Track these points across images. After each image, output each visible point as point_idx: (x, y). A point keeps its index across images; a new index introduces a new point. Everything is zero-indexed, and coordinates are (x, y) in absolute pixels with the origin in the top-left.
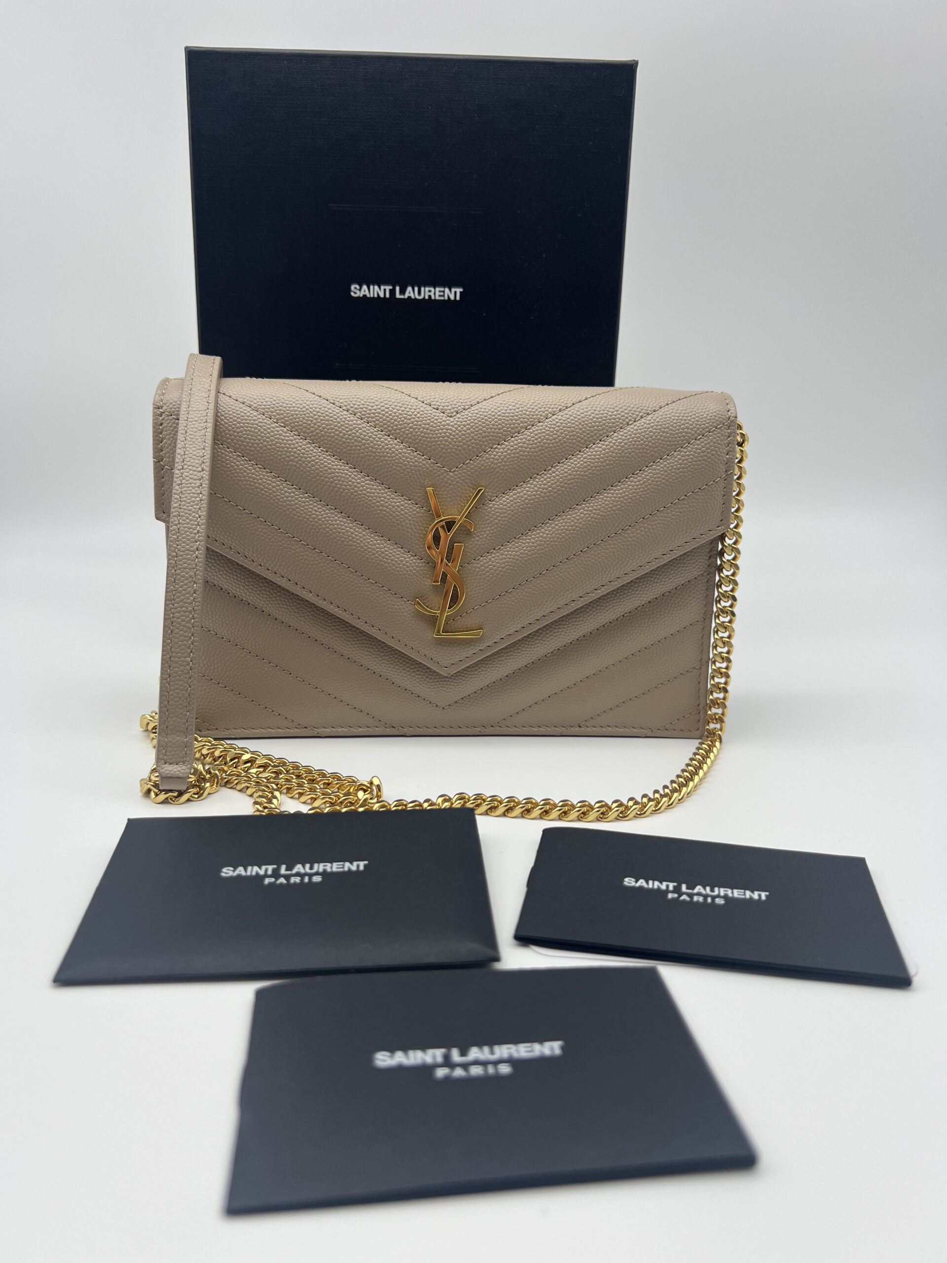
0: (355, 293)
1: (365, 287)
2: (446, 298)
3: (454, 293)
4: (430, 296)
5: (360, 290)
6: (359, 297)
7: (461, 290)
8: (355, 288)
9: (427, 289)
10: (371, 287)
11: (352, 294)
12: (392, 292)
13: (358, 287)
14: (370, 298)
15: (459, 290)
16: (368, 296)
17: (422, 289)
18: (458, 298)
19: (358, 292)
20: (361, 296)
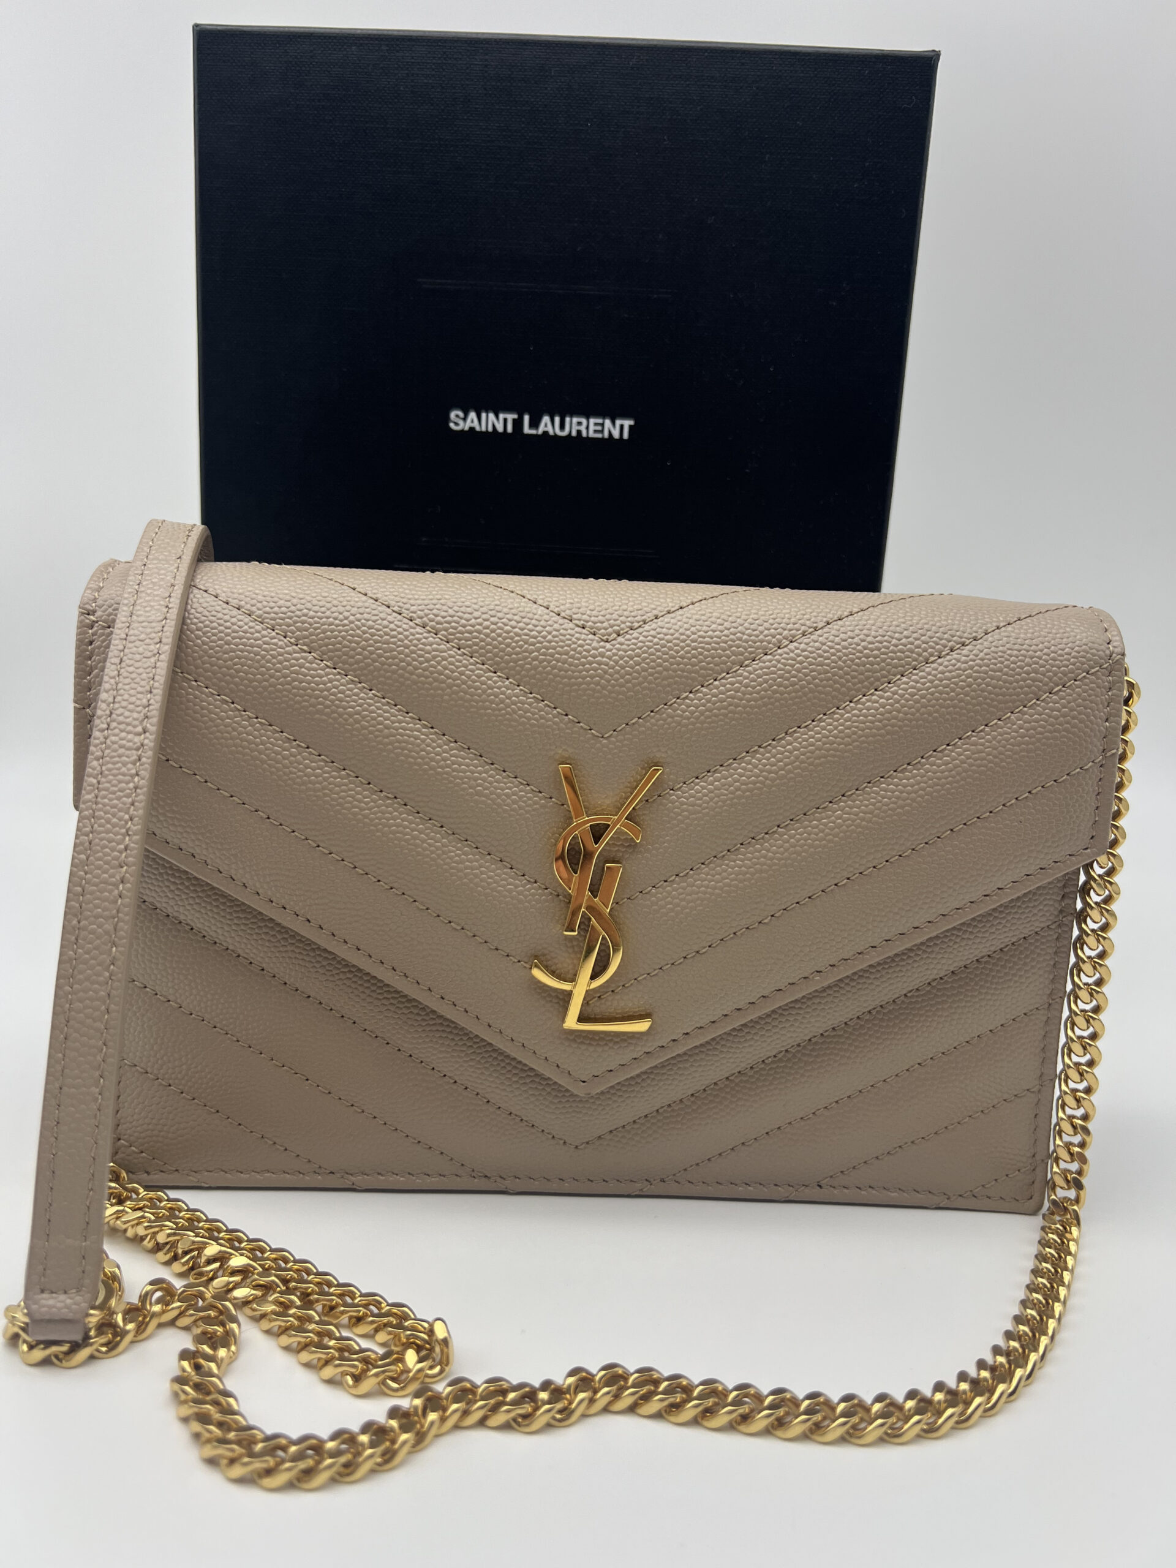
0: (456, 424)
1: (473, 415)
2: (606, 435)
3: (619, 428)
4: (579, 432)
5: (465, 419)
6: (462, 431)
7: (632, 423)
8: (457, 416)
9: (575, 420)
10: (484, 415)
11: (452, 425)
12: (518, 424)
13: (461, 414)
14: (481, 433)
15: (628, 423)
16: (478, 429)
17: (568, 419)
18: (626, 436)
19: (461, 423)
20: (467, 428)
